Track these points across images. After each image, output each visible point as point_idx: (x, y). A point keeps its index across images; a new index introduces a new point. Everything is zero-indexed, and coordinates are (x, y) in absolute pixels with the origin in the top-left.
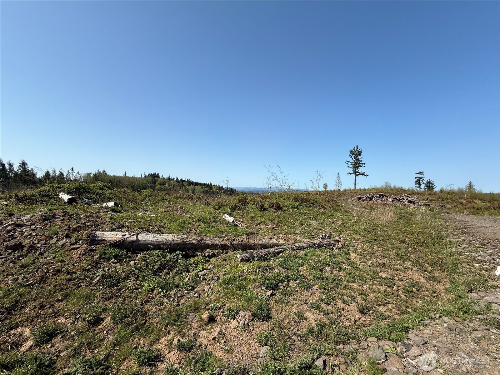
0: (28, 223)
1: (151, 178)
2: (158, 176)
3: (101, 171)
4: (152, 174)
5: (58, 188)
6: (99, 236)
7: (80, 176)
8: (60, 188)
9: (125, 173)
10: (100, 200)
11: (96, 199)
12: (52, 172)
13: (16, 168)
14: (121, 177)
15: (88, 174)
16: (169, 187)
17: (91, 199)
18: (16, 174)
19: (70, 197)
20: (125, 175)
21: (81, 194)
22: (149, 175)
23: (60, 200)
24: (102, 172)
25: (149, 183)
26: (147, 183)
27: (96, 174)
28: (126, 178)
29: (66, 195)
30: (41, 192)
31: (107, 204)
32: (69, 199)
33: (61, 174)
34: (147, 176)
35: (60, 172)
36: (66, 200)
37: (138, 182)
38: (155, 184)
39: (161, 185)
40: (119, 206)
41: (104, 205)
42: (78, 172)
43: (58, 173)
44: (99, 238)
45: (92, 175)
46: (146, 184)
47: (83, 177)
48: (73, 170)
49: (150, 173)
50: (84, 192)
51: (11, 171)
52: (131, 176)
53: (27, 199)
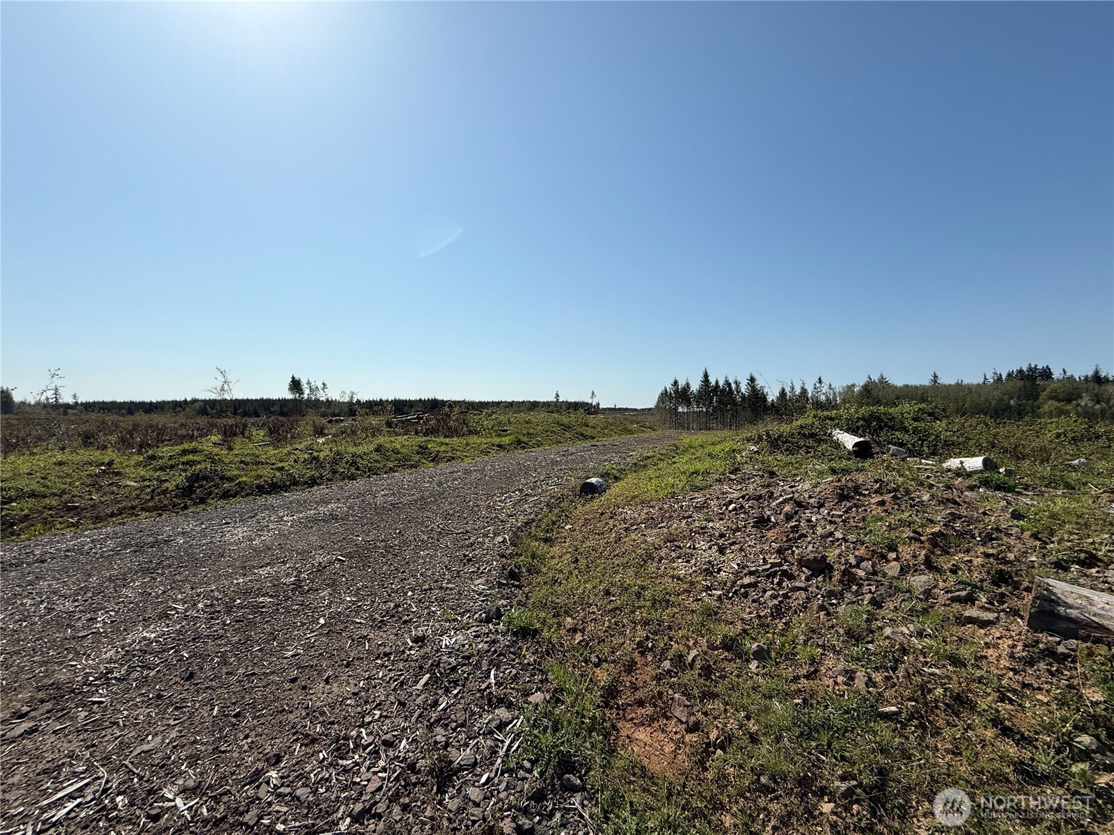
0: (812, 501)
1: (1020, 383)
2: (1047, 374)
3: (875, 378)
4: (1021, 371)
5: (828, 419)
6: (1070, 601)
7: (834, 394)
8: (831, 419)
9: (936, 376)
10: (925, 448)
11: (913, 445)
12: (789, 389)
13: (744, 388)
14: (924, 387)
15: (848, 386)
16: (1098, 407)
17: (901, 445)
18: (743, 397)
19: (857, 440)
20: (936, 382)
21: (875, 432)
22: (1009, 375)
23: (838, 445)
24: (877, 381)
25: (1011, 398)
26: (1006, 398)
27: (866, 385)
28: (938, 388)
29: (846, 434)
30: (801, 427)
31: (962, 463)
32: (856, 445)
33: (804, 391)
34: (1004, 377)
35: (802, 388)
36: (850, 446)
37: (975, 397)
38: (1036, 398)
39: (1059, 400)
40: (1002, 470)
41: (953, 463)
42: (830, 385)
43: (798, 391)
44: (1074, 613)
45: (856, 389)
46: (1002, 400)
47: (840, 394)
48: (820, 381)
49: (1015, 368)
50: (881, 429)
51: (738, 392)
52: (953, 382)
53: (784, 443)
